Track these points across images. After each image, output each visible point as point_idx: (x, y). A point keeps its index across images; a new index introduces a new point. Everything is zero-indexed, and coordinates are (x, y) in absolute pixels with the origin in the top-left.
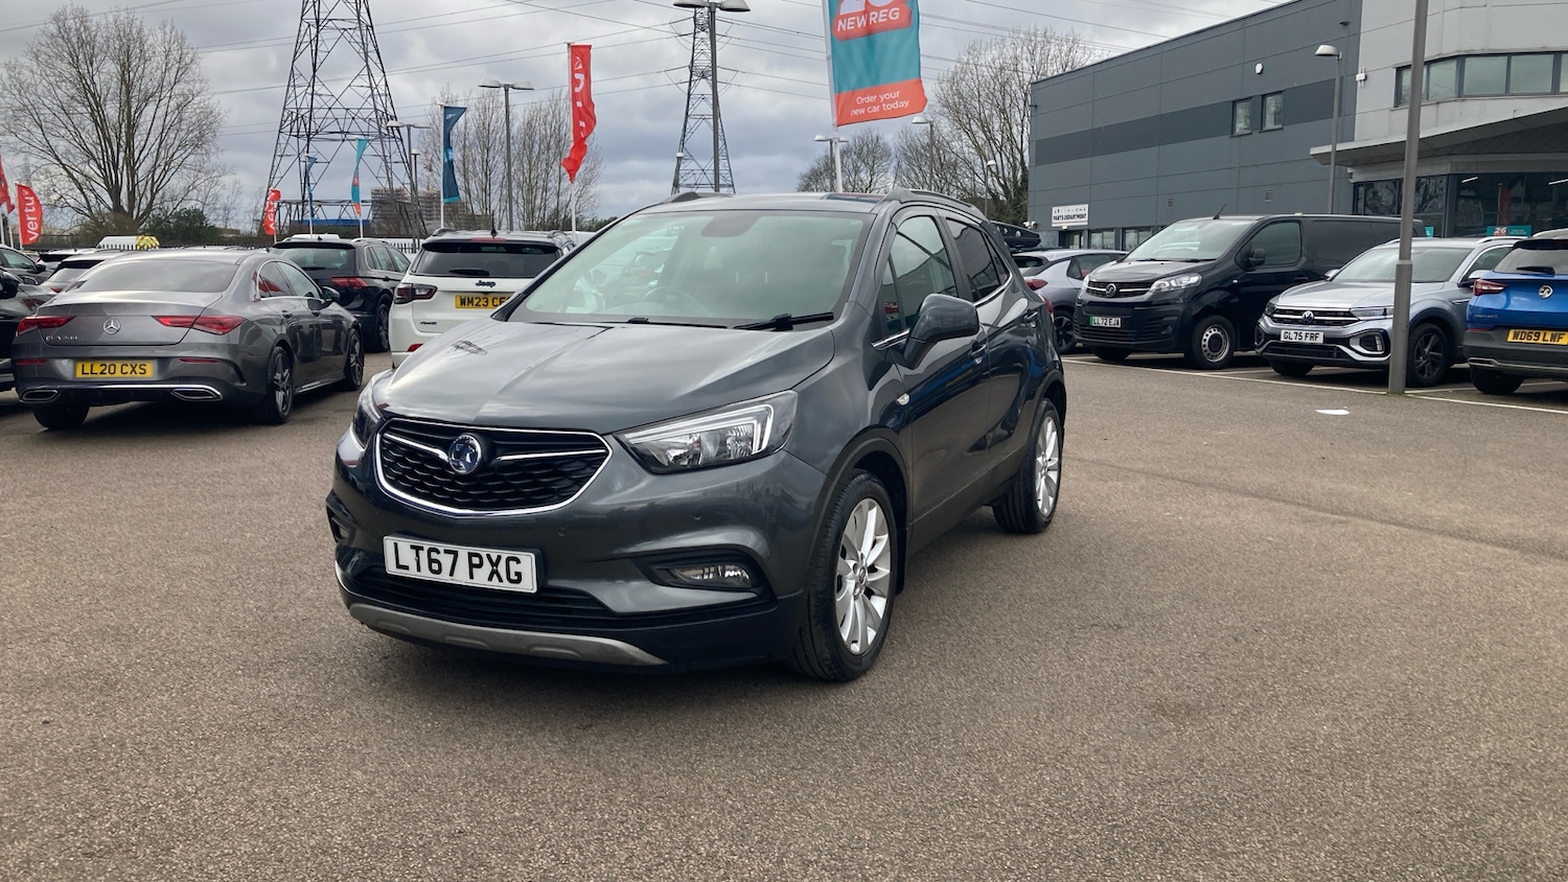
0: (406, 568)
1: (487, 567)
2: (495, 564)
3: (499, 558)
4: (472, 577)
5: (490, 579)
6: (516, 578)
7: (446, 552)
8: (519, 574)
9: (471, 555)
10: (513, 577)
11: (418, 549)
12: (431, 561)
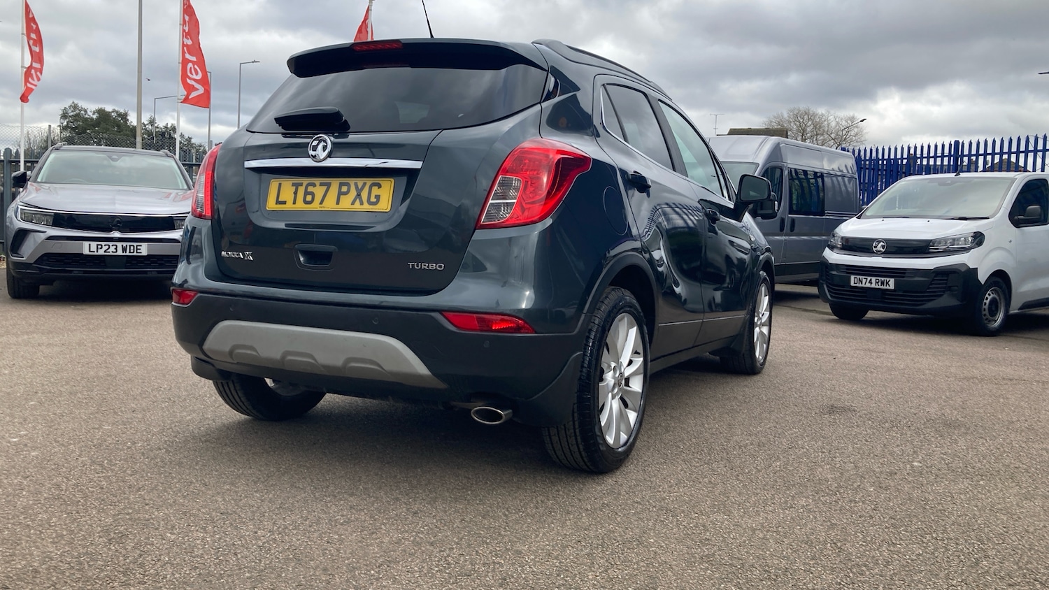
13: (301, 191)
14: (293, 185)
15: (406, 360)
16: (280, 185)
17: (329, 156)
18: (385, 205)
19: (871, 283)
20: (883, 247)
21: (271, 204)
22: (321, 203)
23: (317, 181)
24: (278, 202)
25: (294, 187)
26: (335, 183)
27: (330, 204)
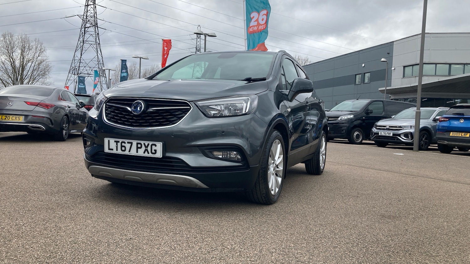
0: (112, 150)
1: (144, 148)
2: (146, 147)
3: (148, 144)
4: (137, 152)
5: (144, 153)
6: (154, 152)
7: (128, 143)
8: (155, 151)
9: (137, 144)
10: (153, 152)
11: (117, 142)
12: (122, 146)
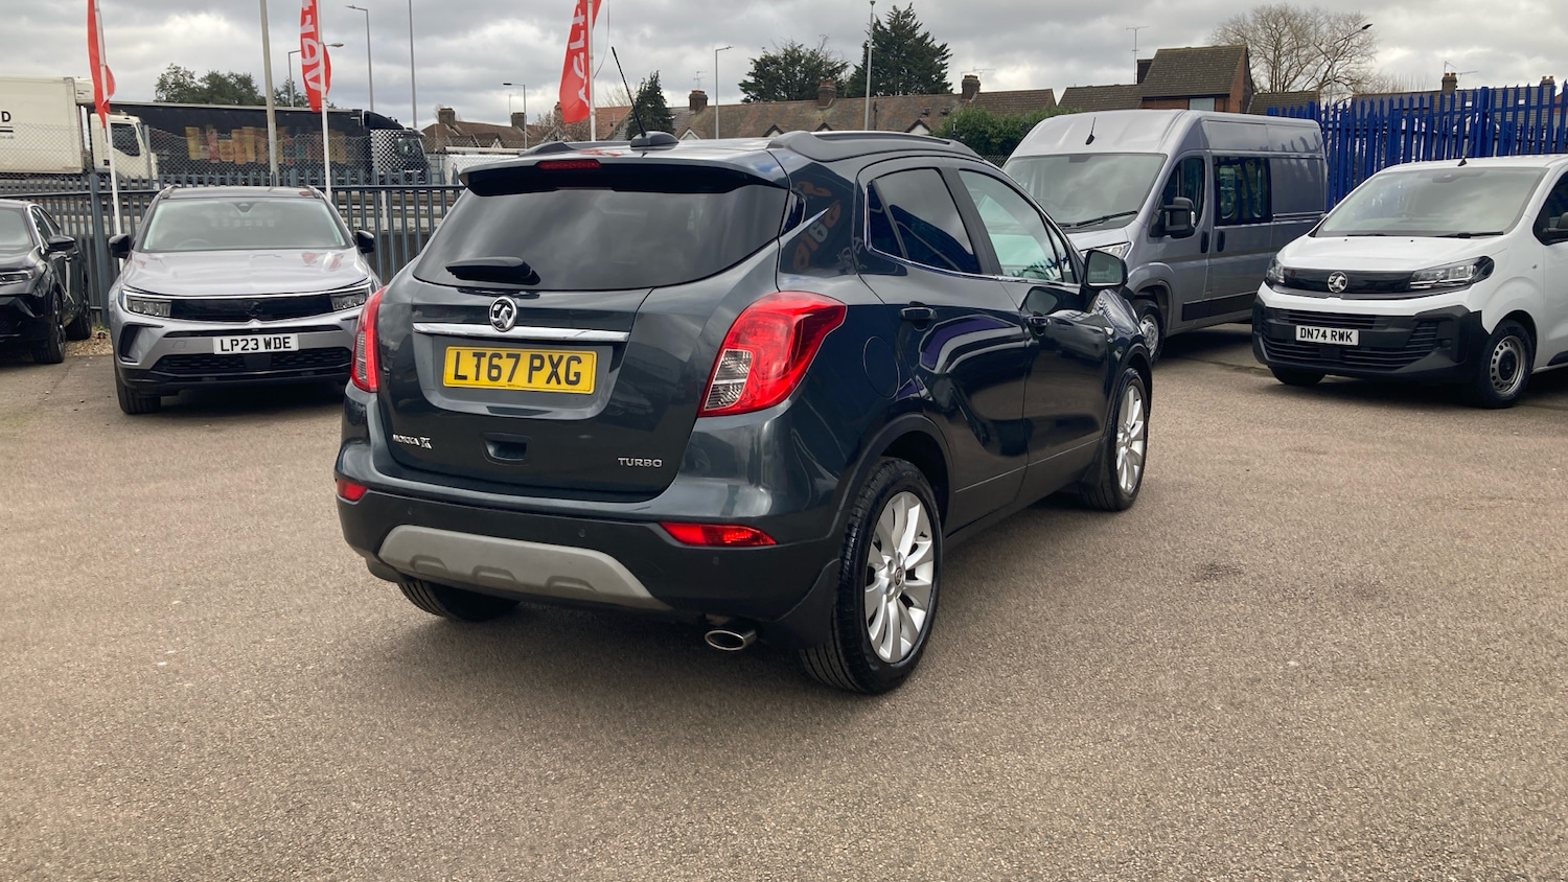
13: (485, 362)
14: (475, 355)
15: (620, 580)
16: (458, 354)
17: (516, 323)
18: (586, 385)
19: (1325, 337)
20: (1343, 282)
21: (449, 380)
22: (510, 380)
23: (504, 352)
24: (457, 377)
25: (476, 358)
26: (526, 355)
27: (520, 382)
